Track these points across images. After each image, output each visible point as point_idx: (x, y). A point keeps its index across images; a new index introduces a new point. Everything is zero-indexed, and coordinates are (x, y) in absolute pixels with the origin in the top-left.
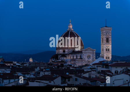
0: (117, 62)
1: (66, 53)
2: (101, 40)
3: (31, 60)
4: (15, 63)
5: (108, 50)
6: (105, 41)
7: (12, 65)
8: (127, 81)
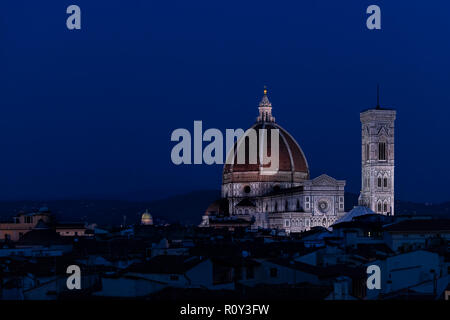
0: (407, 218)
1: (253, 193)
2: (363, 151)
3: (146, 219)
4: (93, 226)
5: (382, 182)
6: (373, 156)
7: (81, 233)
8: (432, 271)
